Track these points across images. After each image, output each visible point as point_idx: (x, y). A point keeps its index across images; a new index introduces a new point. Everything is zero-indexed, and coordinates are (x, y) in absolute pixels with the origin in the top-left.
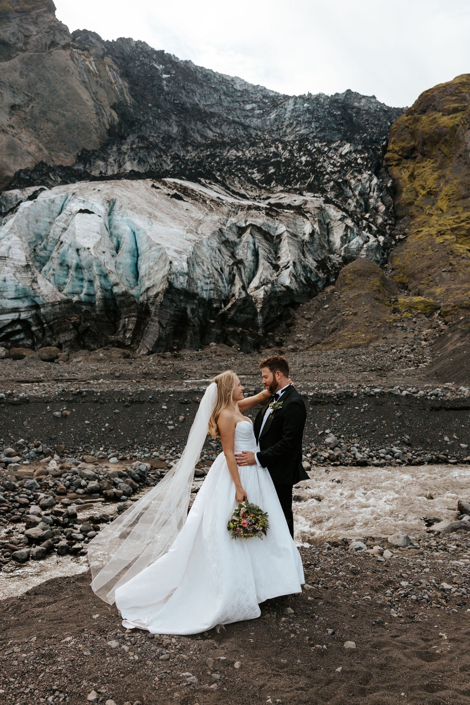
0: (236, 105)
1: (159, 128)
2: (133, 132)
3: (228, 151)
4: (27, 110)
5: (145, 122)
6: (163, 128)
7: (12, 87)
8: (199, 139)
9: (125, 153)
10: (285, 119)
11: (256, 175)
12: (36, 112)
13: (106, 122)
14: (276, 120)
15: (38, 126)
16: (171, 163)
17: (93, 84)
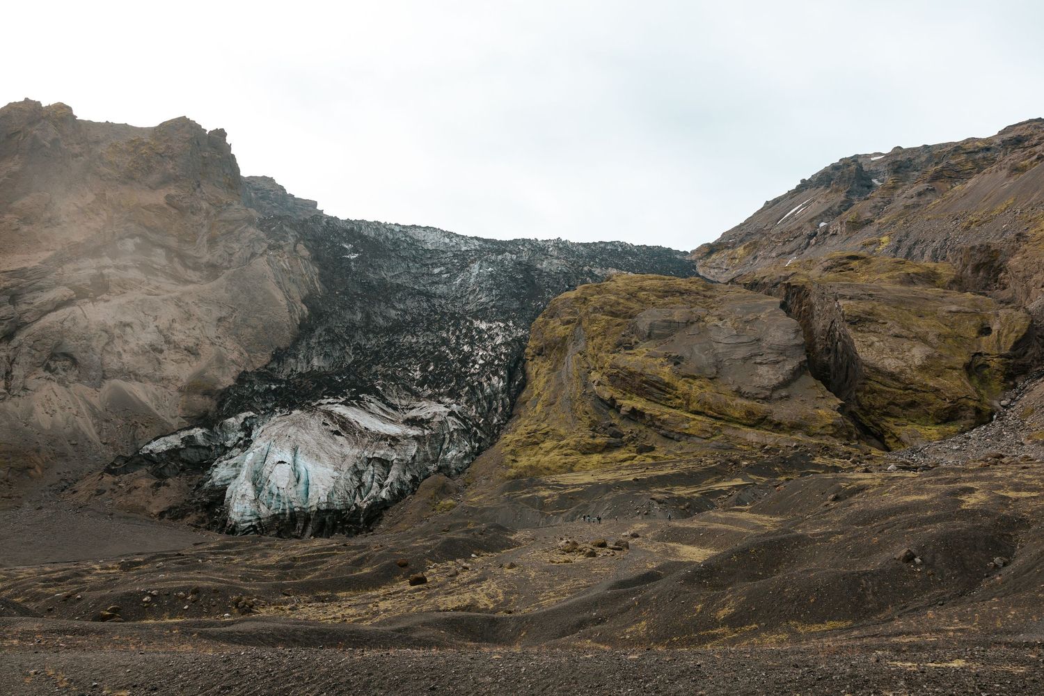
0: (424, 270)
1: (345, 318)
2: (321, 324)
3: (405, 337)
4: (231, 320)
5: (331, 314)
6: (348, 317)
7: (220, 303)
8: (381, 321)
9: (313, 348)
10: (469, 285)
11: (418, 373)
12: (238, 320)
13: (297, 318)
14: (461, 285)
15: (239, 332)
16: (353, 354)
17: (286, 282)
